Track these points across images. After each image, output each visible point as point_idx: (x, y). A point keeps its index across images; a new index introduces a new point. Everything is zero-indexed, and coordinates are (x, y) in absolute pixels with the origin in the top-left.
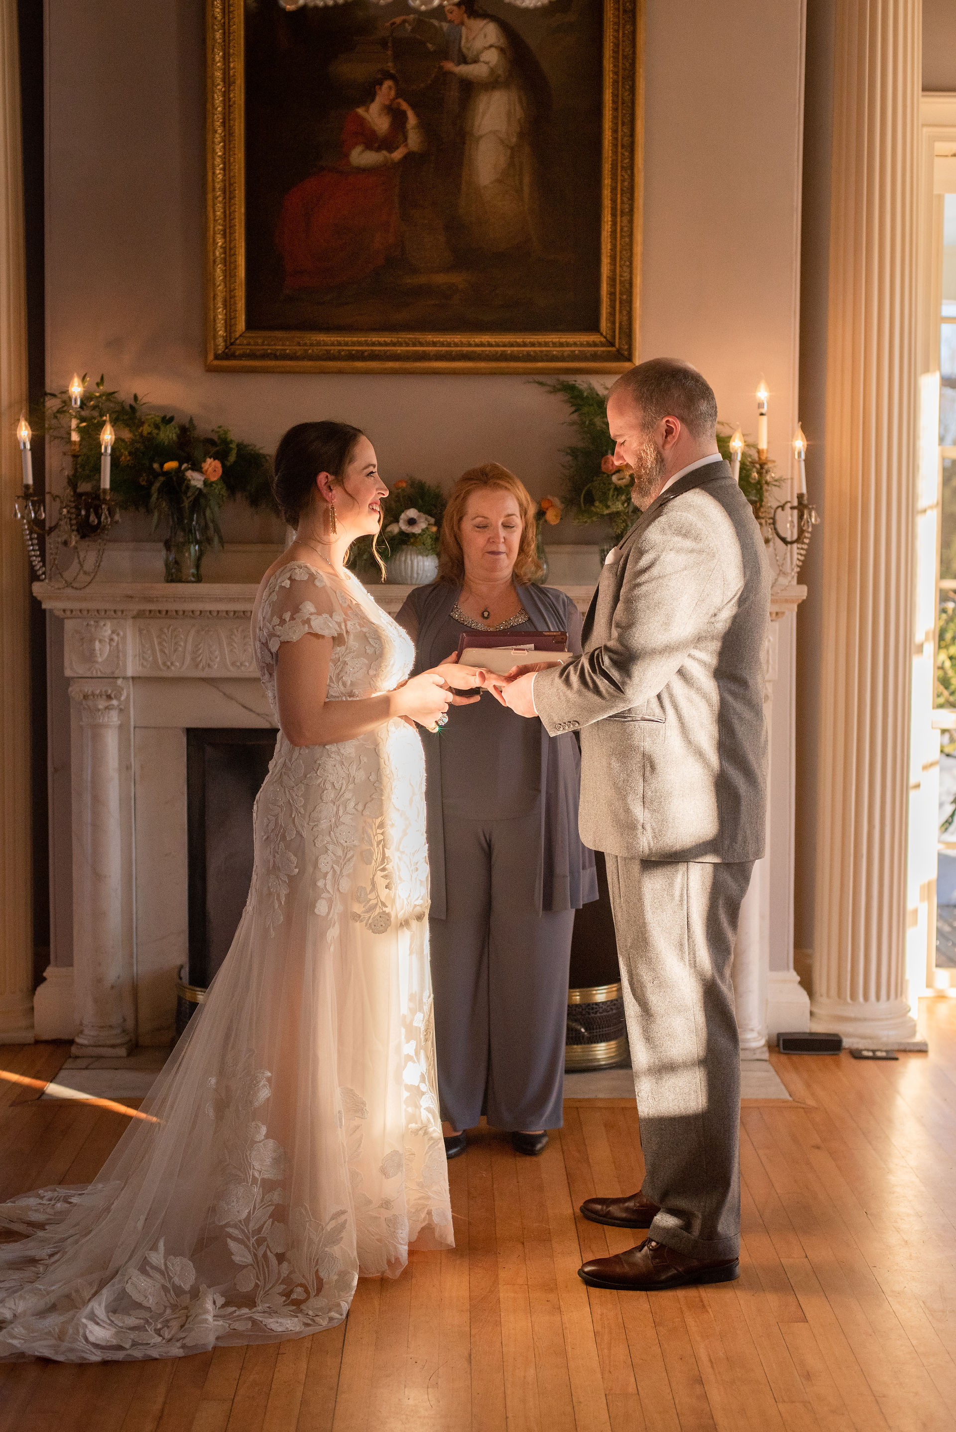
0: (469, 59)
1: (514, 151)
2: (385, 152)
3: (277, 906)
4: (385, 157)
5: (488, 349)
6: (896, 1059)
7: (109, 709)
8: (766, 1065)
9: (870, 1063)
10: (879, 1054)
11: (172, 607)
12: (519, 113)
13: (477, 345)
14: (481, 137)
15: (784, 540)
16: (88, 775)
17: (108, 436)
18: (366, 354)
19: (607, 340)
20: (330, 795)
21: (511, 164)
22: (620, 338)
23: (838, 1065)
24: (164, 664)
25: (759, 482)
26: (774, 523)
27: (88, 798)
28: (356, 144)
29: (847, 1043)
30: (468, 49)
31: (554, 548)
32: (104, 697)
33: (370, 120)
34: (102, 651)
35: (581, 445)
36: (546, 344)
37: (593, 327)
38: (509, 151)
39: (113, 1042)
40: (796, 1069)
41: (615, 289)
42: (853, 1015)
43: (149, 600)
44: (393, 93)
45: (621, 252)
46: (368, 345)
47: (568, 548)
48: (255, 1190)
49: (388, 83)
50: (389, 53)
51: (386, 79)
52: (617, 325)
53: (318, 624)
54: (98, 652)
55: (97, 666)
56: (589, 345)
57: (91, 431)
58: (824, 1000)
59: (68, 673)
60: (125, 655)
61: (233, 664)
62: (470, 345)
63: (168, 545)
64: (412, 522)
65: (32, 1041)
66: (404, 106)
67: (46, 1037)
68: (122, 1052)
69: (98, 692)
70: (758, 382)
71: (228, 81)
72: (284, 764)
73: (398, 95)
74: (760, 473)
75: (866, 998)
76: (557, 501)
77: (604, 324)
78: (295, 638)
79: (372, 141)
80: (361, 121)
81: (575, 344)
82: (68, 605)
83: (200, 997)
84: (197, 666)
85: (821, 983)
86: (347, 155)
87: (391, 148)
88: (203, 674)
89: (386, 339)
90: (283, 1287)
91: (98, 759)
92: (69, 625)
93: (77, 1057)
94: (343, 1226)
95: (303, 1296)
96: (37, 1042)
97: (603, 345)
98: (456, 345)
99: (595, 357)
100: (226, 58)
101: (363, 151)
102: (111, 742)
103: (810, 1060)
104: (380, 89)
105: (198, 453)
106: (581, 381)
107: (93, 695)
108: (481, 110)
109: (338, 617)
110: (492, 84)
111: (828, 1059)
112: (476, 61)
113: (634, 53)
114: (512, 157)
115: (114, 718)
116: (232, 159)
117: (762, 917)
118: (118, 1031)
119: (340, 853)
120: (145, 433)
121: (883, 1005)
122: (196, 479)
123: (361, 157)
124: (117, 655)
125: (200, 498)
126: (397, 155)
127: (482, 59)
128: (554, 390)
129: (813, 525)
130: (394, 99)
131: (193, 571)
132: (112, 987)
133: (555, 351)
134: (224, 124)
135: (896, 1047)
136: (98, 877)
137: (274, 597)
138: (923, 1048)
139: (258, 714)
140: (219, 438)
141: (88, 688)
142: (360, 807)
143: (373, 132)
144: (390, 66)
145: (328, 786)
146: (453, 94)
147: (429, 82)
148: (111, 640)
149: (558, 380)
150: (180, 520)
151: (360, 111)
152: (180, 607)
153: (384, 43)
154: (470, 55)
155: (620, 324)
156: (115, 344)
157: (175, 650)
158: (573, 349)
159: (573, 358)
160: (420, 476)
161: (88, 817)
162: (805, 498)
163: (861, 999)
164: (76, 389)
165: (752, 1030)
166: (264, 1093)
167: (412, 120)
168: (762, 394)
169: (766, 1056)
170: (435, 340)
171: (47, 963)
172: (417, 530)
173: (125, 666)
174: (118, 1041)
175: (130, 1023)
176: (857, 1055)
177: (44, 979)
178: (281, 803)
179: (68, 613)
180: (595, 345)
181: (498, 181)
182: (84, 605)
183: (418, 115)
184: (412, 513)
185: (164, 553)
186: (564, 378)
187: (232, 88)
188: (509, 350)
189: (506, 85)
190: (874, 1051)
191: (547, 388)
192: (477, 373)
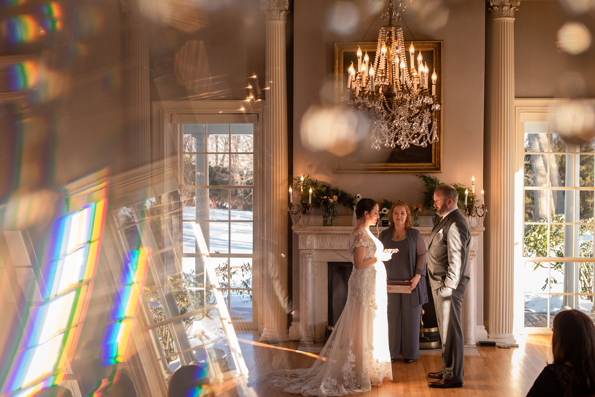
3: (354, 303)
5: (404, 167)
6: (510, 348)
7: (309, 257)
8: (476, 349)
9: (503, 349)
10: (505, 347)
11: (325, 232)
13: (401, 166)
15: (479, 216)
16: (304, 274)
17: (311, 191)
19: (434, 165)
20: (365, 280)
22: (437, 165)
23: (495, 350)
24: (323, 246)
25: (473, 201)
26: (476, 212)
27: (304, 279)
29: (497, 344)
31: (420, 217)
32: (308, 254)
34: (308, 243)
35: (427, 191)
36: (418, 166)
37: (431, 162)
40: (483, 350)
41: (436, 152)
42: (499, 337)
43: (320, 230)
46: (374, 167)
47: (424, 217)
48: (349, 364)
53: (363, 244)
54: (307, 243)
55: (307, 246)
56: (429, 166)
57: (306, 190)
58: (492, 333)
59: (300, 248)
60: (314, 244)
61: (340, 246)
62: (399, 166)
63: (324, 216)
64: (385, 211)
65: (289, 340)
67: (292, 340)
68: (312, 343)
70: (473, 176)
72: (355, 273)
74: (473, 199)
75: (502, 333)
76: (421, 206)
77: (433, 161)
78: (358, 247)
81: (426, 166)
82: (300, 232)
83: (333, 329)
84: (331, 246)
85: (491, 329)
88: (332, 249)
90: (355, 385)
91: (306, 269)
92: (300, 236)
93: (301, 344)
94: (368, 371)
95: (360, 386)
96: (290, 341)
98: (396, 166)
99: (431, 169)
102: (310, 265)
103: (487, 348)
105: (331, 194)
106: (427, 175)
107: (306, 254)
109: (368, 242)
111: (492, 348)
113: (440, 94)
115: (310, 259)
117: (475, 311)
118: (311, 338)
119: (368, 292)
120: (318, 189)
121: (507, 335)
122: (331, 201)
124: (312, 244)
125: (333, 205)
128: (421, 177)
129: (486, 212)
131: (330, 223)
132: (309, 327)
133: (421, 168)
135: (510, 346)
136: (306, 299)
137: (354, 237)
138: (517, 346)
139: (346, 259)
140: (336, 189)
141: (304, 252)
142: (372, 282)
145: (365, 278)
148: (310, 240)
149: (421, 175)
150: (327, 210)
152: (327, 232)
155: (437, 161)
156: (310, 166)
157: (326, 242)
159: (425, 169)
160: (386, 199)
161: (304, 284)
162: (484, 206)
163: (501, 333)
164: (302, 179)
165: (472, 340)
166: (351, 344)
168: (473, 179)
169: (476, 347)
171: (292, 321)
172: (386, 213)
173: (314, 247)
174: (311, 340)
175: (314, 336)
176: (500, 347)
177: (291, 325)
178: (355, 281)
179: (300, 233)
180: (431, 166)
182: (304, 232)
184: (385, 209)
185: (323, 218)
186: (423, 174)
188: (409, 167)
190: (504, 347)
191: (419, 177)
192: (401, 173)
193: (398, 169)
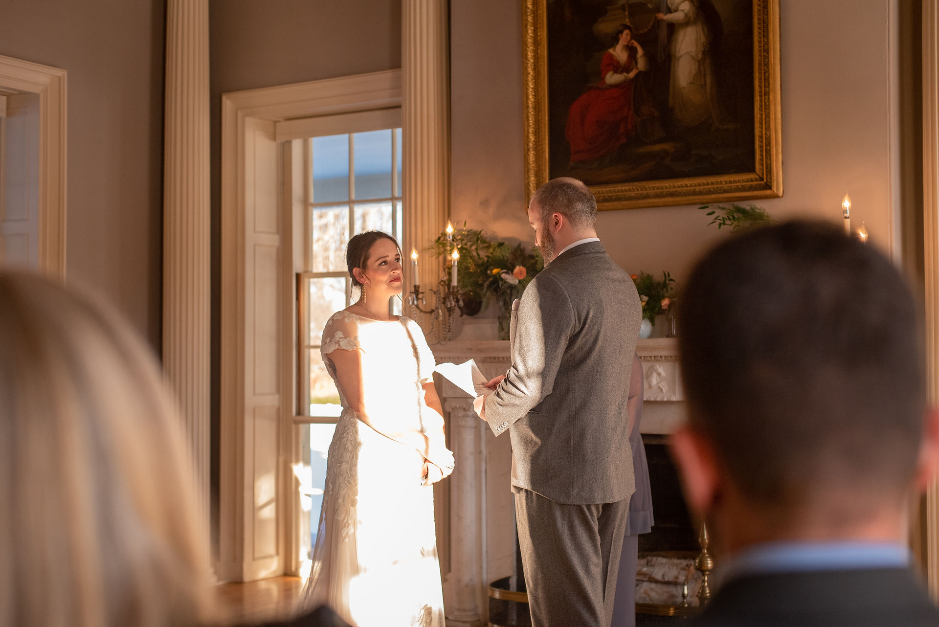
0: (672, 10)
1: (701, 63)
2: (625, 74)
4: (625, 76)
5: (685, 188)
7: (466, 417)
12: (703, 39)
13: (679, 187)
14: (681, 56)
17: (455, 255)
18: (613, 198)
19: (760, 177)
21: (699, 72)
22: (766, 175)
28: (608, 71)
30: (672, 4)
32: (462, 409)
33: (616, 55)
36: (721, 183)
37: (752, 170)
38: (697, 63)
39: (465, 619)
41: (763, 143)
44: (629, 37)
45: (765, 119)
49: (626, 32)
50: (627, 13)
51: (625, 29)
52: (765, 166)
53: (344, 343)
56: (748, 181)
66: (636, 44)
69: (458, 406)
70: (844, 195)
71: (536, 43)
73: (632, 38)
77: (757, 167)
79: (618, 68)
80: (611, 57)
81: (739, 181)
86: (603, 79)
87: (628, 72)
89: (626, 188)
97: (756, 180)
99: (752, 188)
100: (535, 31)
101: (613, 75)
102: (467, 436)
104: (622, 35)
106: (745, 205)
107: (456, 408)
108: (680, 40)
110: (686, 23)
112: (676, 11)
114: (699, 67)
115: (469, 422)
116: (540, 89)
122: (507, 278)
123: (612, 78)
126: (632, 75)
127: (680, 9)
130: (630, 41)
132: (466, 586)
133: (726, 186)
134: (534, 69)
141: (454, 403)
143: (618, 62)
144: (627, 21)
146: (663, 32)
147: (650, 27)
149: (734, 206)
151: (611, 51)
153: (623, 8)
154: (673, 8)
155: (767, 165)
156: (485, 203)
158: (737, 184)
159: (744, 189)
164: (451, 230)
167: (640, 52)
168: (846, 204)
170: (654, 185)
180: (752, 180)
181: (691, 83)
183: (643, 48)
185: (498, 324)
186: (737, 204)
187: (539, 47)
189: (695, 22)
192: (678, 205)
193: (672, 195)
